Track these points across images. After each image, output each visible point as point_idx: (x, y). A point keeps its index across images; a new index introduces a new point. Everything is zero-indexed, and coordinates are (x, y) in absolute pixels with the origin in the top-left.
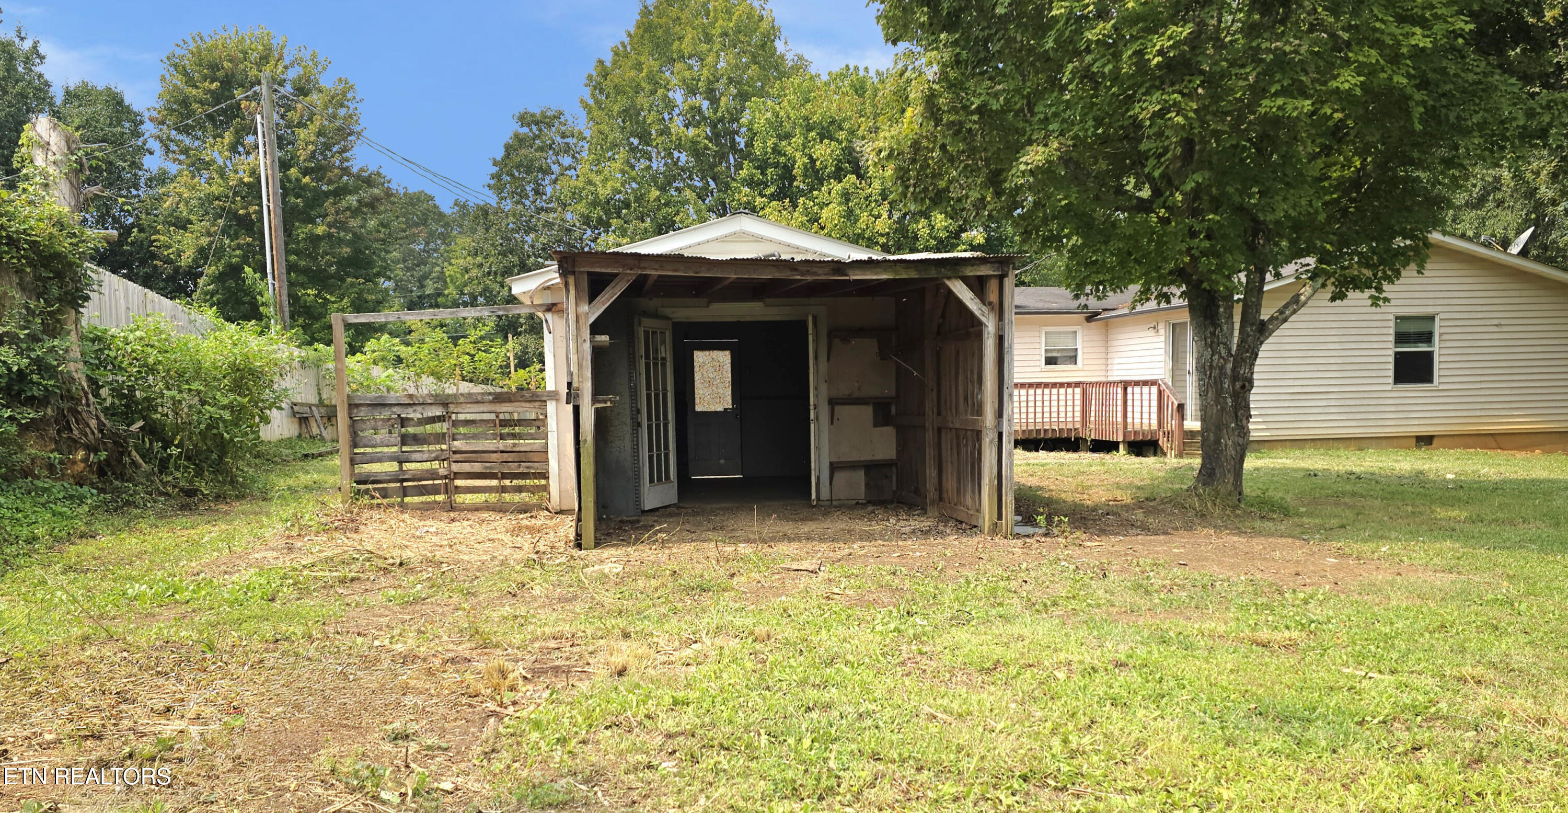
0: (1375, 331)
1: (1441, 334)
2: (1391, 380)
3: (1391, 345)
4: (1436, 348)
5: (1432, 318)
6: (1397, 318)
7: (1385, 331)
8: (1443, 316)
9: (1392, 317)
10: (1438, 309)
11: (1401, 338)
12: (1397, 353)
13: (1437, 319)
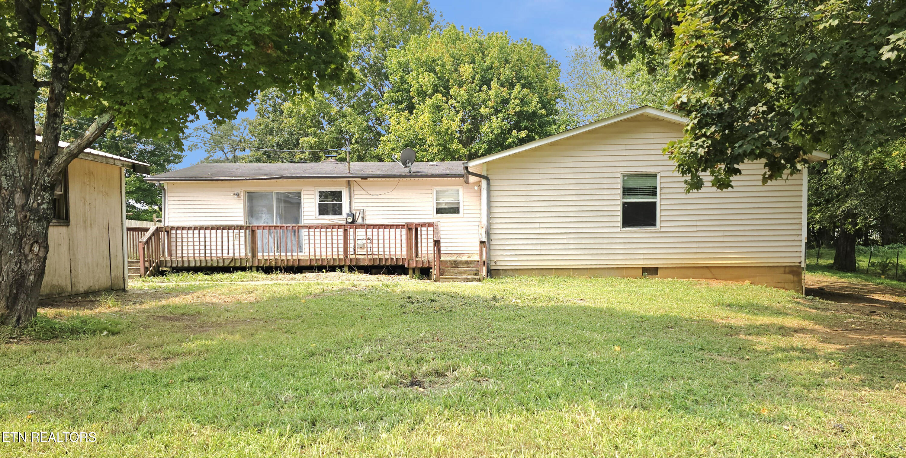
0: (605, 186)
1: (661, 189)
2: (620, 224)
3: (620, 197)
4: (657, 200)
5: (655, 176)
6: (624, 176)
7: (615, 186)
8: (662, 174)
9: (619, 175)
10: (660, 169)
11: (627, 191)
12: (624, 204)
13: (658, 177)
